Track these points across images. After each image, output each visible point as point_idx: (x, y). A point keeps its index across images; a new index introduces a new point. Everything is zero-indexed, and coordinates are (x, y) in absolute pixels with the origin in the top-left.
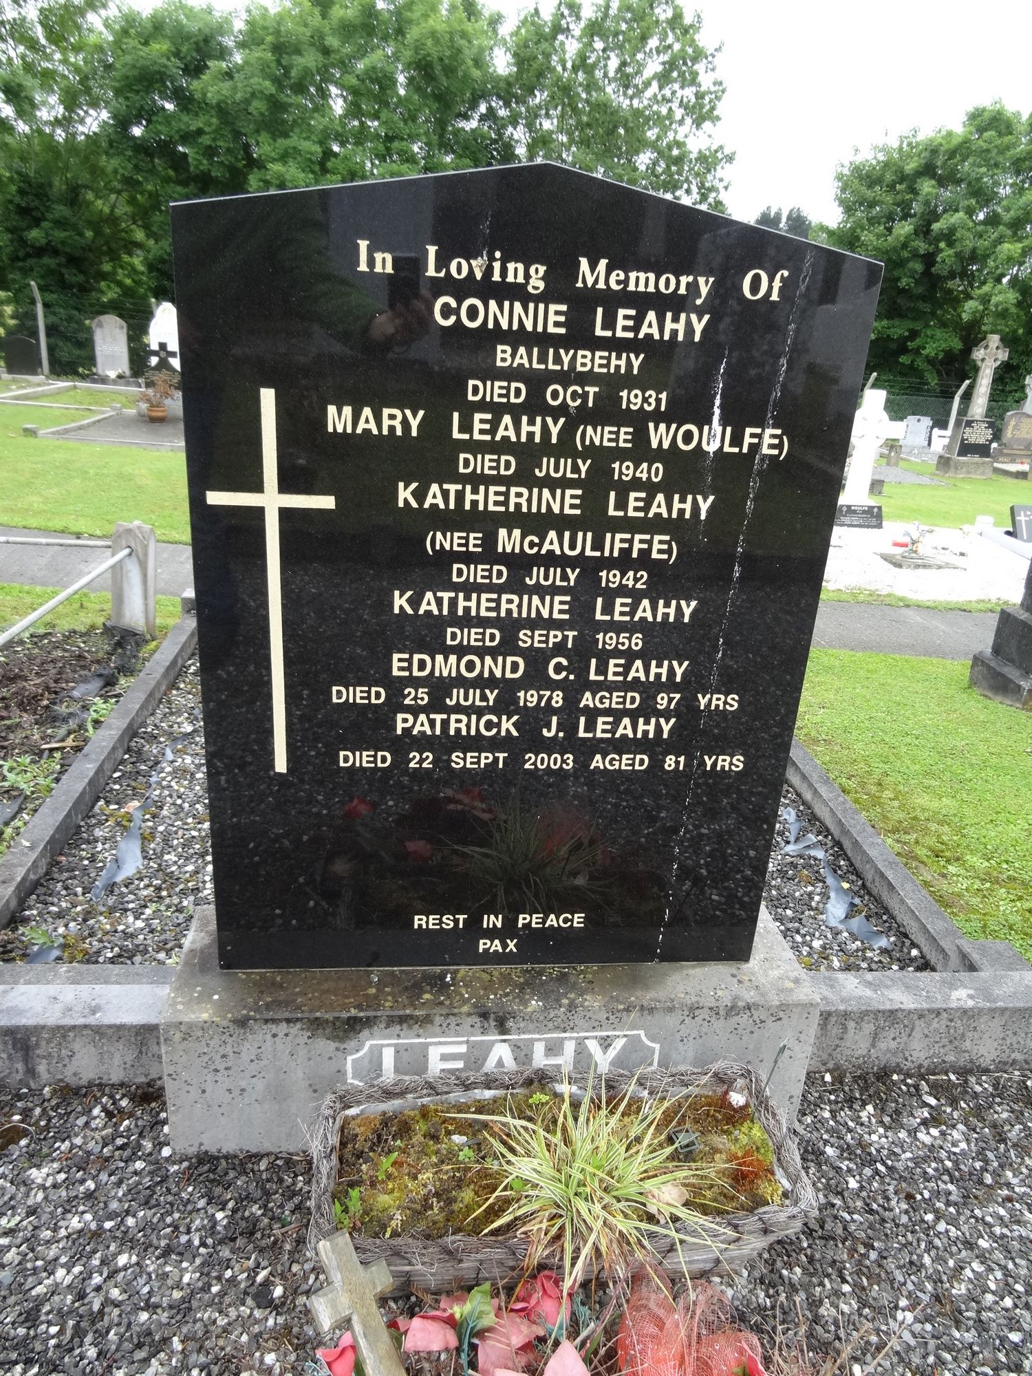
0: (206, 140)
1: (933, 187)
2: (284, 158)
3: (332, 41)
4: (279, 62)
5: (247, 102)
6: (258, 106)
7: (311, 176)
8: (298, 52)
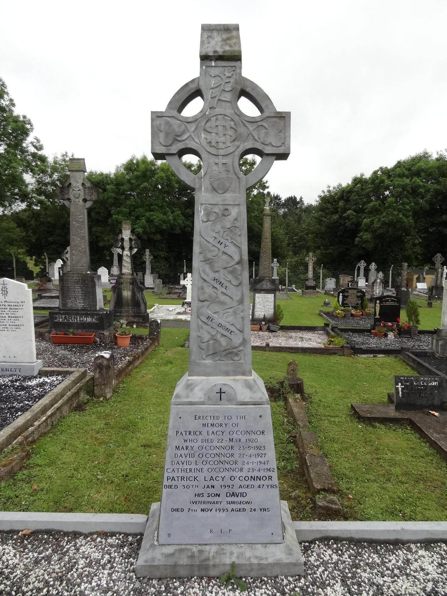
0: (97, 210)
1: (343, 203)
2: (118, 213)
3: (133, 181)
4: (117, 188)
5: (108, 199)
6: (111, 201)
7: (126, 218)
8: (123, 185)
